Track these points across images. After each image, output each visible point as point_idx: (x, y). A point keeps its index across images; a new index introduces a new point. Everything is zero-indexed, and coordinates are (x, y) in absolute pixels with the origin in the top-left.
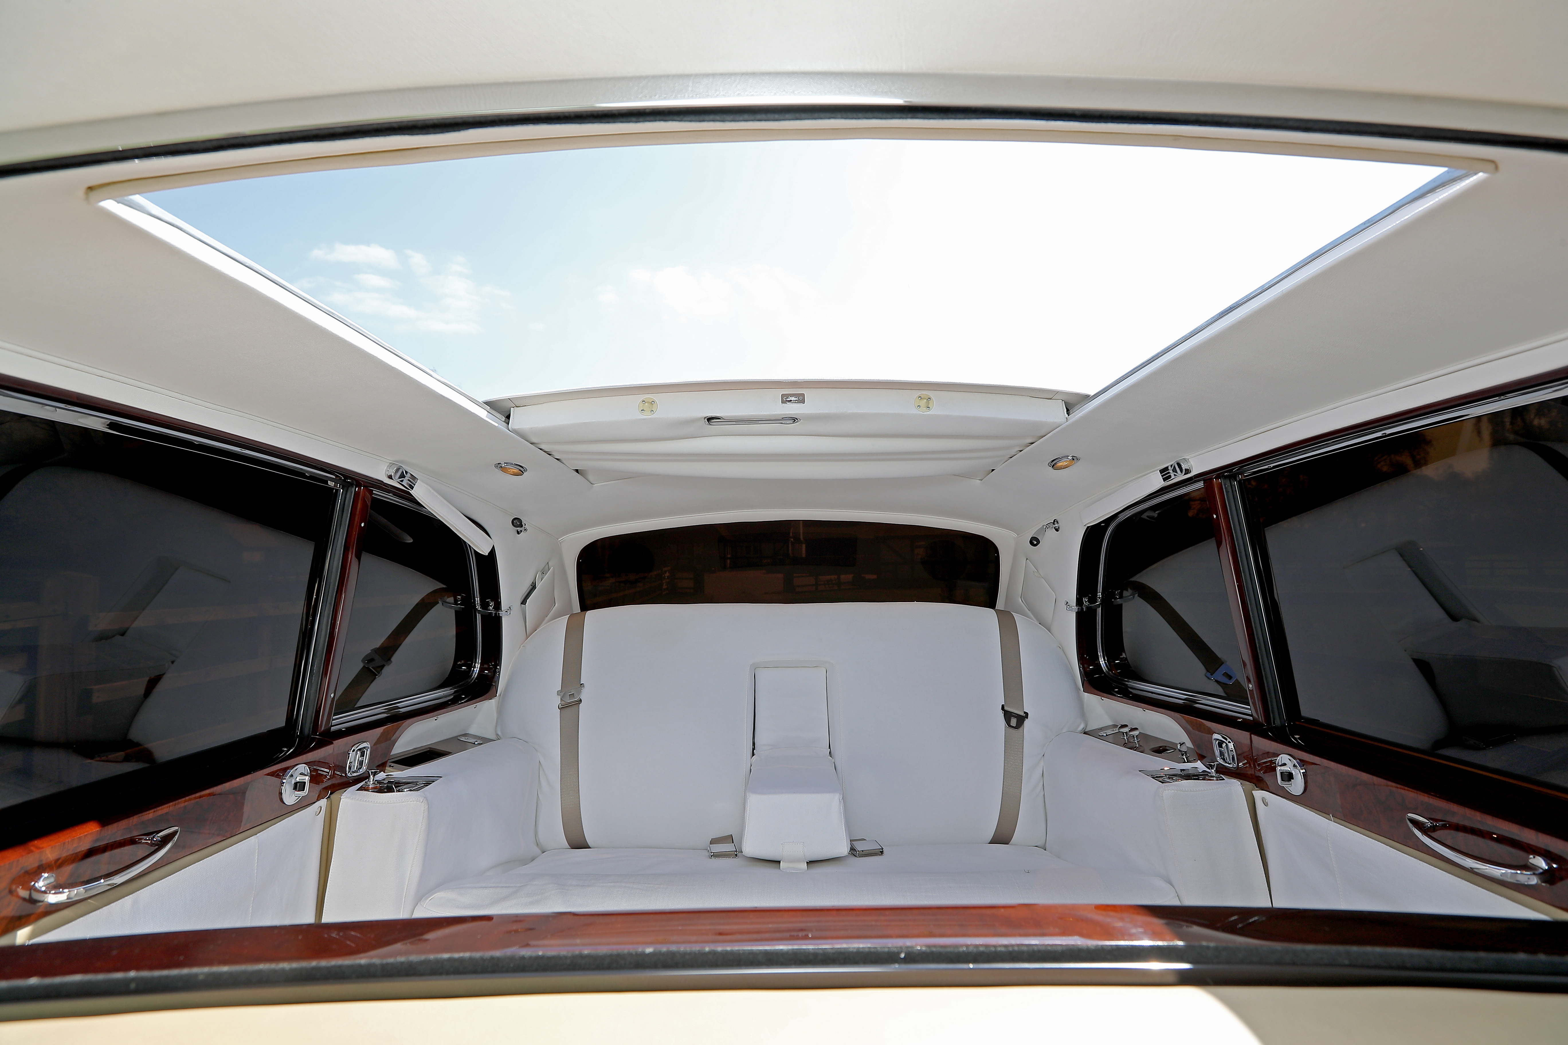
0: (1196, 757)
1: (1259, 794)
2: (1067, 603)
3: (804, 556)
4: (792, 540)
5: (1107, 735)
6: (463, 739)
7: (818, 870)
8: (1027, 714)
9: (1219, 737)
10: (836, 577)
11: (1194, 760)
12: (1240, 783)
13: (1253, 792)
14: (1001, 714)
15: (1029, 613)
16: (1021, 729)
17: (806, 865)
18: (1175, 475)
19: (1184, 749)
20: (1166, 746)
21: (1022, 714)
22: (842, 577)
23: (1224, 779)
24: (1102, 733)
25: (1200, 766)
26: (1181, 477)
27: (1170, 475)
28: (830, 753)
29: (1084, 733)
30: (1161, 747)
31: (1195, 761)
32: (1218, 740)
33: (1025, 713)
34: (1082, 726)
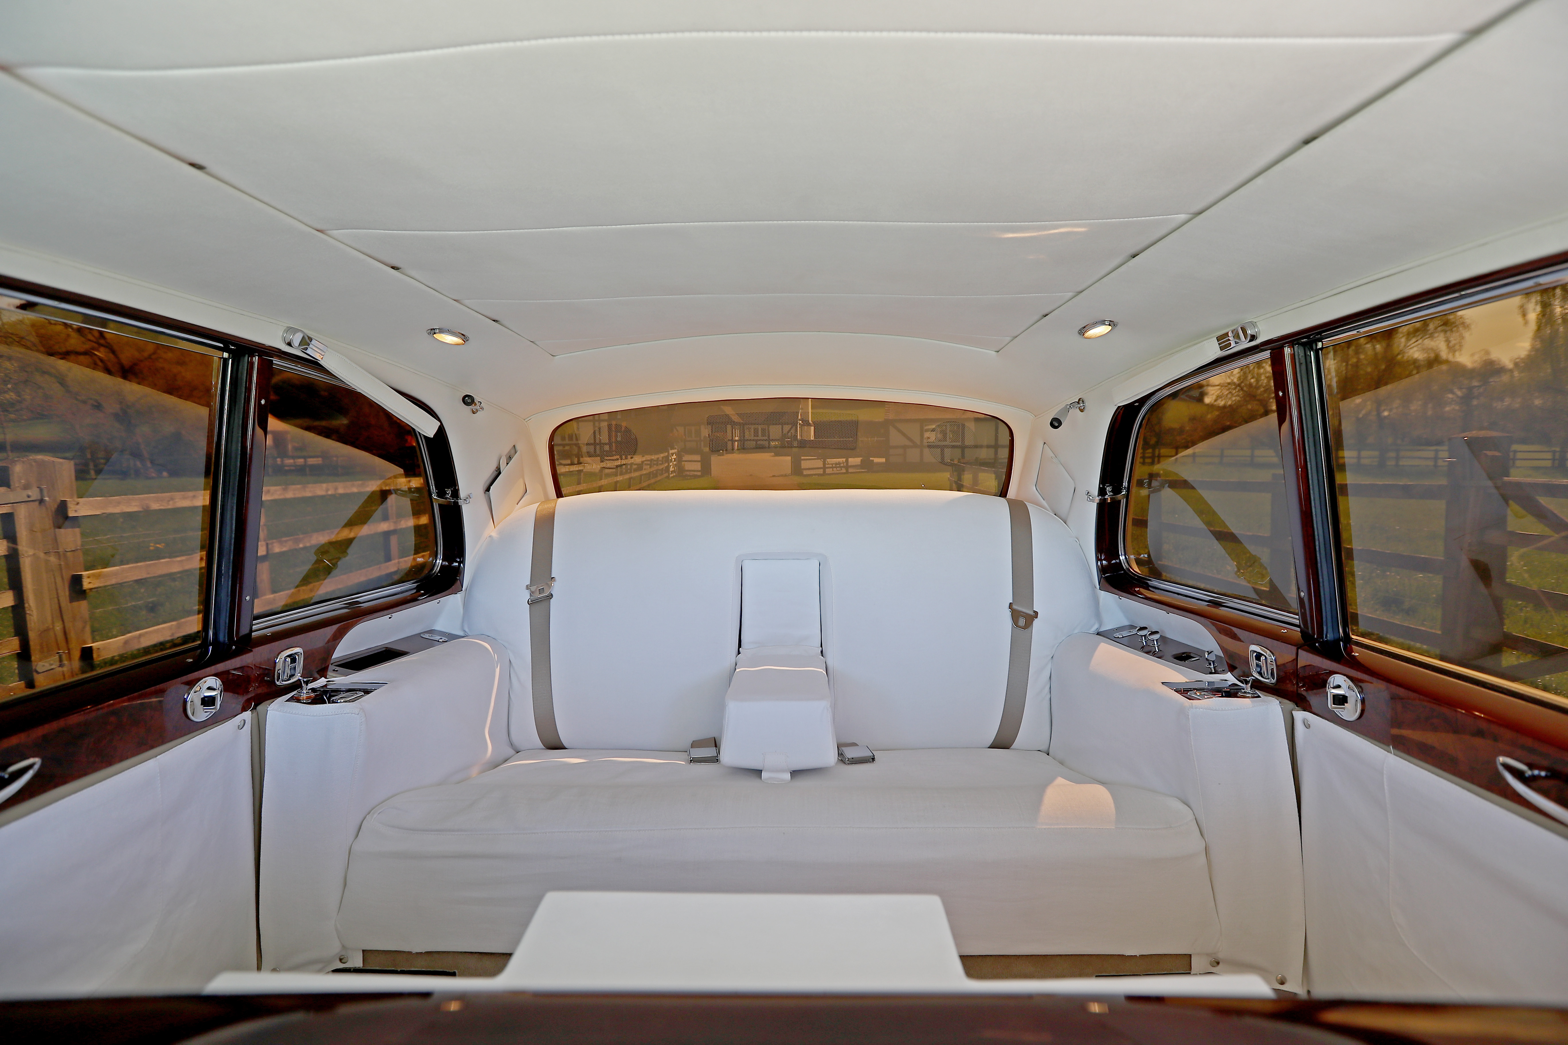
0: (1226, 668)
1: (1300, 715)
2: (1088, 493)
3: (812, 438)
4: (800, 422)
5: (1123, 637)
6: (426, 636)
7: (803, 783)
8: (1036, 613)
9: (1257, 649)
10: (844, 460)
11: (1223, 670)
12: (1279, 702)
13: (1293, 712)
14: (1008, 613)
15: (1044, 503)
16: (1030, 629)
17: (790, 775)
18: (1236, 343)
19: (1212, 657)
20: (1190, 653)
21: (1032, 613)
22: (850, 459)
23: (1259, 697)
24: (1117, 635)
25: (1230, 678)
26: (1245, 344)
27: (1230, 343)
28: (822, 652)
29: (1097, 634)
30: (1184, 653)
31: (1223, 672)
32: (1255, 652)
33: (1035, 612)
34: (1096, 626)
